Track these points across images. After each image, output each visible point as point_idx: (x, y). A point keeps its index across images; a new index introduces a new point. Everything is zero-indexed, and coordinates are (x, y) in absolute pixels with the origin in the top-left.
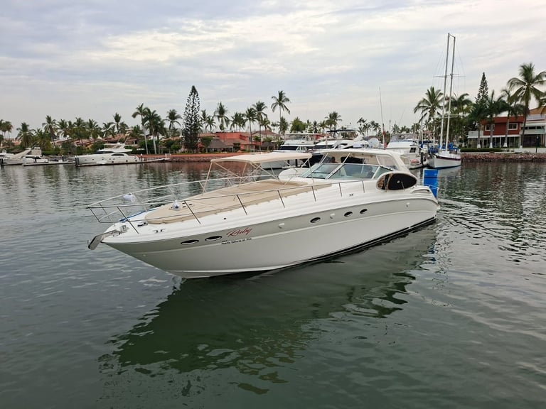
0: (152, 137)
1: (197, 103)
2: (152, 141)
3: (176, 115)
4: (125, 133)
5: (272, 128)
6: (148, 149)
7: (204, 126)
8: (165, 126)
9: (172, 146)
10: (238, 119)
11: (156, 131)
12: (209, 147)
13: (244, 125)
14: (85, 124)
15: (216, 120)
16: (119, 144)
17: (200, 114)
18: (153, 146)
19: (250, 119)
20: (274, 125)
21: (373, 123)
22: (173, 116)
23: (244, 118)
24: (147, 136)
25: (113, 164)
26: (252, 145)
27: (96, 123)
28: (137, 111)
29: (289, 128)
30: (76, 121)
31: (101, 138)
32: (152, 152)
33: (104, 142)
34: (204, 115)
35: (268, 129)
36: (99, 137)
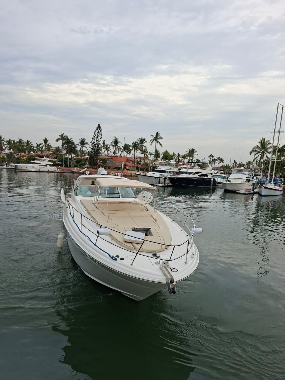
0: (67, 156)
1: (100, 136)
2: (68, 158)
3: (85, 142)
4: (50, 151)
5: (149, 156)
6: (65, 163)
7: (103, 150)
8: (77, 149)
9: (80, 163)
10: (127, 148)
11: (71, 152)
12: (105, 165)
13: (130, 152)
14: (24, 143)
15: (111, 147)
16: (45, 158)
17: (101, 142)
18: (67, 161)
19: (134, 149)
20: (150, 154)
21: (219, 158)
22: (83, 143)
23: (131, 148)
24: (64, 154)
25: (39, 172)
26: (134, 167)
27: (31, 143)
28: (59, 137)
29: (161, 156)
30: (18, 140)
31: (33, 153)
32: (67, 166)
33: (35, 156)
34: (104, 143)
35: (146, 156)
36: (32, 152)
